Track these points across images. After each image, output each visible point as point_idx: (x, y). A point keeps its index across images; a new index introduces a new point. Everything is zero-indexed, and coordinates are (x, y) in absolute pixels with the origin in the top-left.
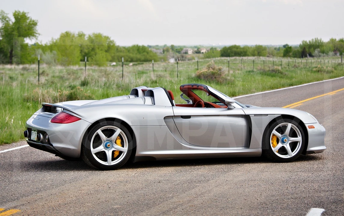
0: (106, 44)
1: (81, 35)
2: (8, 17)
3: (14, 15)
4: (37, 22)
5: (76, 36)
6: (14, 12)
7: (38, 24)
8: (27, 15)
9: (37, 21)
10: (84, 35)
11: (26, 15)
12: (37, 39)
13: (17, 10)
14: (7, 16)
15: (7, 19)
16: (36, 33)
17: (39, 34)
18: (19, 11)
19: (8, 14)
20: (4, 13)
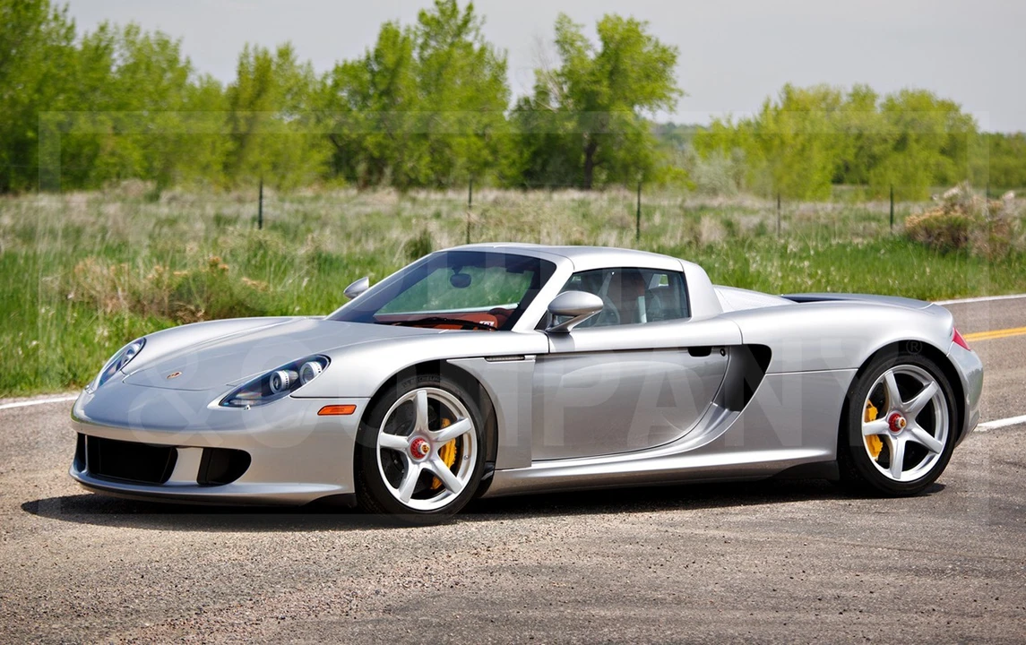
0: (942, 130)
1: (862, 98)
2: (581, 37)
3: (600, 31)
4: (675, 54)
5: (844, 99)
6: (601, 18)
7: (679, 60)
8: (644, 30)
9: (676, 48)
10: (873, 97)
11: (640, 29)
12: (671, 109)
13: (610, 14)
14: (580, 33)
15: (579, 44)
16: (672, 90)
17: (681, 93)
18: (619, 19)
19: (583, 26)
20: (569, 22)
